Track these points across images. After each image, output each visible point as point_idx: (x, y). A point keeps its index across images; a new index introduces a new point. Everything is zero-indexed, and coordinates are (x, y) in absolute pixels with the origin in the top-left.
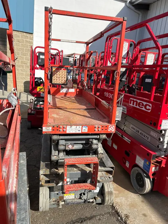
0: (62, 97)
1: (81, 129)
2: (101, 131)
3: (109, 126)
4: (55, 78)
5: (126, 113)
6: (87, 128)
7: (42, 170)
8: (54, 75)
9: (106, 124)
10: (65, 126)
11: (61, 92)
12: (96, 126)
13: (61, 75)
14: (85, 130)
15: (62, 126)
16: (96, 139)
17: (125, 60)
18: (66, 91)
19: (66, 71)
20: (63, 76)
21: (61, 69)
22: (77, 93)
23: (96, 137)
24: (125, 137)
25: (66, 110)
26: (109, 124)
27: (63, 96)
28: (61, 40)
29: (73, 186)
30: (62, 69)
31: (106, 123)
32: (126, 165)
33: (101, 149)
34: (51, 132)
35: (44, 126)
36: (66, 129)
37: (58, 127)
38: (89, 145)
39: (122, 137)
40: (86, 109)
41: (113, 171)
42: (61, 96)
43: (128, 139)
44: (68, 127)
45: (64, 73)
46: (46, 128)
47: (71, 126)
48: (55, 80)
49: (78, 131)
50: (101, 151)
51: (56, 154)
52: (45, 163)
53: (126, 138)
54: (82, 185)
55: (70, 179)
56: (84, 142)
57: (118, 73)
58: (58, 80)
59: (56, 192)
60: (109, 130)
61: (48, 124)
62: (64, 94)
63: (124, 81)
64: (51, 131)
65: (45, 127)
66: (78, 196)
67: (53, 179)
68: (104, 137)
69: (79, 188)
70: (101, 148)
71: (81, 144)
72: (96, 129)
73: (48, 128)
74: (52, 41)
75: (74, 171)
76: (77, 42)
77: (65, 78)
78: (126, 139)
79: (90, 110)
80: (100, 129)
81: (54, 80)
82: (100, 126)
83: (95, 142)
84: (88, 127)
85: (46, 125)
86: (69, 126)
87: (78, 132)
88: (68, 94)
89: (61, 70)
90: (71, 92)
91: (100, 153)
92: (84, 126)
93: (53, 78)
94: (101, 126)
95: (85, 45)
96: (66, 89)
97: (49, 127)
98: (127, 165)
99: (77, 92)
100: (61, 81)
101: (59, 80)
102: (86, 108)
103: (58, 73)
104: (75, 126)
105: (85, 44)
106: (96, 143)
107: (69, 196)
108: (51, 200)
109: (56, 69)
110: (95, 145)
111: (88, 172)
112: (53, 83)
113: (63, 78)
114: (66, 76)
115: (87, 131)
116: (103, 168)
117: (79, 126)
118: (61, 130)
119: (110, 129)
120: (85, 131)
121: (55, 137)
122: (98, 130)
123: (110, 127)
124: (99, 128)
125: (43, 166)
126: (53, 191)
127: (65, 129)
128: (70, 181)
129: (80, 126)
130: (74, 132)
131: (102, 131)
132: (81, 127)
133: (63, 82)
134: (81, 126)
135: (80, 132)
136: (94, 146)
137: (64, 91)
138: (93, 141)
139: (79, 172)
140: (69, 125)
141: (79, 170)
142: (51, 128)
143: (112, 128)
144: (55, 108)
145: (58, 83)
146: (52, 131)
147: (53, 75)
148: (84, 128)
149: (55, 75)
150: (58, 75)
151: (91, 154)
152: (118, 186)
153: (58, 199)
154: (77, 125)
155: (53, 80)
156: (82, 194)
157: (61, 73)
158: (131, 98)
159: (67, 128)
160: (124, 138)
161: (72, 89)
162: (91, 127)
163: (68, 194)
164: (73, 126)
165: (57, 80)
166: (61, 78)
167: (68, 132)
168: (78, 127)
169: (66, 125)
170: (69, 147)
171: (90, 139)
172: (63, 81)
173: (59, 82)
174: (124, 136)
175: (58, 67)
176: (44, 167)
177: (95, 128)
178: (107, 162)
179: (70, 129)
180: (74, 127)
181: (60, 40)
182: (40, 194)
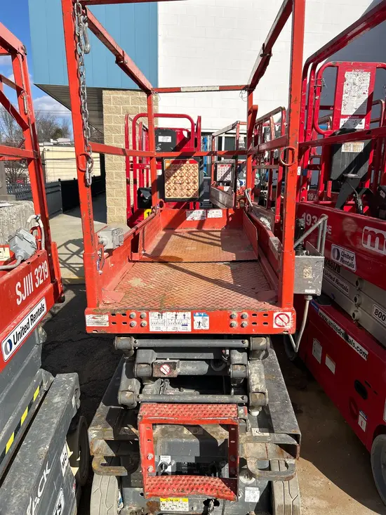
0: (190, 232)
1: (190, 322)
2: (249, 328)
3: (275, 315)
4: (172, 184)
5: (354, 269)
6: (208, 318)
7: (93, 428)
8: (169, 177)
9: (268, 306)
10: (144, 314)
11: (189, 219)
12: (235, 313)
13: (185, 178)
14: (203, 323)
15: (137, 314)
16: (241, 350)
17: (363, 121)
18: (202, 217)
19: (197, 165)
20: (191, 177)
21: (185, 162)
22: (230, 219)
23: (238, 343)
24: (354, 341)
25: (177, 264)
26: (274, 307)
27: (194, 229)
28: (182, 90)
29: (171, 482)
30: (188, 162)
31: (267, 304)
32: (359, 423)
33: (260, 378)
34: (108, 327)
35: (89, 313)
36: (148, 321)
37: (124, 315)
38: (224, 366)
39: (347, 338)
40: (233, 261)
41: (299, 448)
42: (190, 230)
43: (361, 347)
44: (153, 316)
45: (191, 171)
46: (94, 318)
47: (161, 311)
48: (172, 191)
49: (182, 327)
50: (259, 386)
51: (129, 388)
52: (109, 407)
53: (357, 344)
54: (198, 483)
55: (172, 459)
56: (211, 356)
57: (290, 151)
58: (178, 190)
59: (137, 489)
60: (275, 326)
61: (101, 306)
62: (197, 223)
63: (352, 178)
64: (108, 325)
65: (92, 316)
66: (198, 508)
67: (125, 454)
68: (262, 344)
69: (188, 489)
70: (260, 374)
71: (206, 360)
72: (234, 323)
73: (99, 319)
74: (161, 95)
75: (181, 438)
76: (222, 89)
77: (195, 183)
78: (356, 346)
79: (243, 264)
80: (245, 323)
81: (169, 189)
82: (246, 313)
83: (238, 357)
84: (209, 314)
85: (93, 309)
86: (156, 314)
87: (181, 329)
88: (205, 224)
89: (185, 165)
90: (213, 217)
91: (254, 390)
92: (197, 314)
93: (166, 185)
94: (249, 313)
95: (245, 94)
96: (201, 211)
97: (101, 314)
98: (362, 422)
99: (228, 217)
100: (185, 191)
101: (182, 189)
102: (234, 258)
103: (178, 171)
104: (173, 312)
105: (243, 92)
106: (240, 362)
107: (175, 503)
108: (127, 507)
109: (173, 162)
110: (239, 367)
111: (220, 442)
112: (166, 197)
113: (191, 184)
114: (197, 178)
115: (208, 328)
116: (268, 434)
117: (183, 313)
118: (134, 323)
119: (278, 321)
120: (202, 327)
121: (121, 343)
122: (242, 326)
123: (278, 316)
124: (242, 317)
125: (102, 416)
126: (129, 486)
127: (144, 322)
128: (173, 463)
129: (186, 313)
130: (170, 329)
131: (254, 327)
132: (188, 314)
133: (191, 193)
134: (190, 313)
135: (188, 329)
136: (235, 371)
137: (196, 215)
138: (232, 356)
139: (195, 440)
140: (156, 310)
141: (197, 436)
142: (106, 318)
143: (286, 319)
144: (152, 262)
145: (179, 197)
146: (110, 326)
147: (166, 178)
148: (197, 319)
149: (172, 178)
150: (178, 178)
151: (233, 391)
152: (330, 483)
153: (146, 507)
154: (178, 310)
155: (166, 191)
156: (212, 503)
157: (184, 171)
158: (367, 228)
159: (150, 318)
160: (351, 342)
161: (215, 211)
162: (220, 317)
163: (171, 498)
164: (165, 311)
165: (175, 189)
166: (185, 184)
167: (153, 329)
168: (180, 315)
169: (148, 310)
170: (162, 369)
171: (225, 348)
172: (191, 191)
173: (182, 196)
174: (351, 338)
175: (177, 158)
176: (103, 419)
177: (231, 317)
178: (281, 417)
179: (160, 321)
180: (168, 315)
181: (180, 88)
182: (93, 491)
